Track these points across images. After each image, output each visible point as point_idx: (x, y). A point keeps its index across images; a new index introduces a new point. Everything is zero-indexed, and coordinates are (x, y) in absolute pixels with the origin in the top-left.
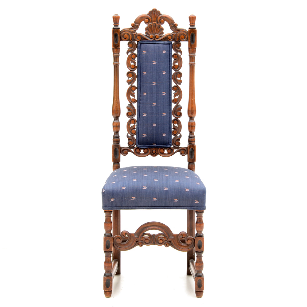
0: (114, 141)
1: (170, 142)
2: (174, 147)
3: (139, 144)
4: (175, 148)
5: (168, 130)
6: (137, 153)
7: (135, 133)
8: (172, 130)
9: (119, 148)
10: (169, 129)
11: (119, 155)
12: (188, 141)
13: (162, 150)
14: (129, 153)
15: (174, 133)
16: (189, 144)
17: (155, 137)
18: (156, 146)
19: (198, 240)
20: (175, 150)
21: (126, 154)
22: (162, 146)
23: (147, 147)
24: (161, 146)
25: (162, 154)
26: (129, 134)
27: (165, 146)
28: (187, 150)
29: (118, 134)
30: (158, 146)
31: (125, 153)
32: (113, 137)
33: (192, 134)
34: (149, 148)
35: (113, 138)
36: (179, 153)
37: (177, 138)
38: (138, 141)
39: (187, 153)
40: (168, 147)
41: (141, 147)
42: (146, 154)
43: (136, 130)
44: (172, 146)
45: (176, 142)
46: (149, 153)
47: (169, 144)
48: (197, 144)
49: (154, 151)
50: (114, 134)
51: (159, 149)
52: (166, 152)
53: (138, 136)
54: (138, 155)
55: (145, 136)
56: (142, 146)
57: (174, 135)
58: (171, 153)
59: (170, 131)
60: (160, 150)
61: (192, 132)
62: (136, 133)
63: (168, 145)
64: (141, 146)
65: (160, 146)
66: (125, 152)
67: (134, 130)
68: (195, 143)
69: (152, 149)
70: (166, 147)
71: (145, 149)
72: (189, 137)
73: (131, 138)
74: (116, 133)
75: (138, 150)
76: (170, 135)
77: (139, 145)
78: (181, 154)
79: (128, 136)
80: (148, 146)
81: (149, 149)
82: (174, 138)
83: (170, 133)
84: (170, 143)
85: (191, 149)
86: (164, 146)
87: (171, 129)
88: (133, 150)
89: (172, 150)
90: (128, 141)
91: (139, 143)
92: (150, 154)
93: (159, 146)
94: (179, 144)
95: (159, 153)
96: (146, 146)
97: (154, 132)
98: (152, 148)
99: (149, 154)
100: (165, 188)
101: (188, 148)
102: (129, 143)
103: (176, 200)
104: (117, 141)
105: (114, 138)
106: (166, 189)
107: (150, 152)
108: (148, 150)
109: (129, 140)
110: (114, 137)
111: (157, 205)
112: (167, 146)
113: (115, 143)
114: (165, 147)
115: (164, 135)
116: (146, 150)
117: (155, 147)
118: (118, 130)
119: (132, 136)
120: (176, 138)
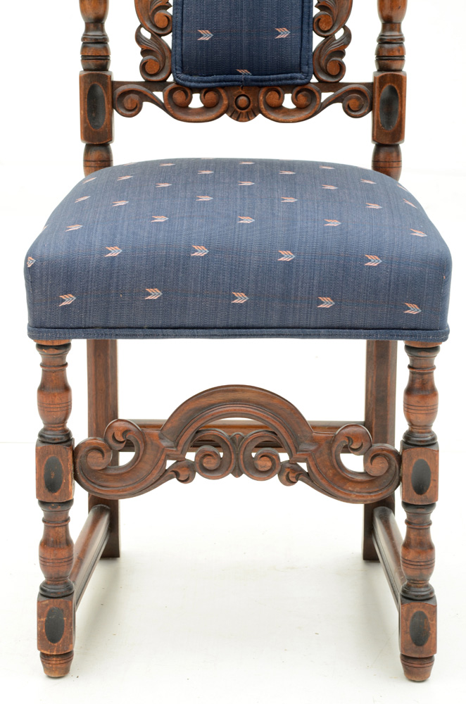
0: (85, 58)
1: (304, 61)
2: (321, 81)
3: (183, 72)
4: (324, 86)
5: (299, 13)
6: (178, 109)
7: (166, 23)
8: (316, 11)
9: (105, 86)
10: (303, 7)
11: (107, 116)
12: (373, 57)
13: (273, 97)
14: (147, 106)
15: (323, 26)
16: (381, 69)
17: (245, 42)
18: (252, 80)
19: (414, 461)
20: (325, 96)
21: (134, 110)
22: (273, 80)
23: (215, 82)
24: (269, 80)
25: (275, 112)
26: (143, 30)
27: (286, 79)
28: (373, 93)
29: (102, 30)
30: (257, 81)
31: (128, 104)
32: (83, 39)
33: (392, 29)
34: (223, 87)
35: (81, 43)
36: (338, 107)
37: (333, 48)
38: (178, 58)
39: (371, 109)
40: (299, 81)
41: (193, 84)
42: (210, 112)
43: (170, 11)
44: (314, 80)
45: (327, 61)
46: (223, 108)
47: (300, 71)
48: (411, 68)
49: (243, 100)
50: (87, 29)
51: (263, 90)
52: (288, 102)
53: (178, 36)
54: (179, 114)
55: (206, 36)
56: (195, 78)
57: (320, 32)
58: (309, 107)
59: (306, 16)
60: (264, 97)
61: (394, 21)
62: (170, 26)
63: (299, 75)
64: (193, 81)
65: (265, 81)
66: (129, 101)
67: (162, 12)
68: (402, 66)
69: (236, 92)
70: (289, 82)
71: (209, 90)
72: (382, 41)
73: (154, 47)
74: (92, 26)
75: (179, 97)
76: (305, 34)
77: (183, 76)
78: (350, 111)
79: (139, 38)
80: (218, 77)
81: (222, 91)
82: (322, 47)
83: (307, 25)
84: (305, 68)
85: (386, 88)
86: (281, 80)
87: (310, 8)
88: (159, 95)
89: (312, 95)
90: (140, 58)
91: (182, 68)
92: (225, 112)
93: (262, 81)
94: (341, 69)
95: (262, 106)
96: (210, 78)
97: (244, 20)
98: (233, 86)
99: (222, 110)
100: (282, 253)
101: (377, 85)
102: (143, 67)
103: (327, 303)
104: (96, 58)
105: (84, 47)
106: (287, 256)
107: (226, 102)
108: (220, 98)
109: (144, 53)
110: (87, 42)
111: (251, 322)
112: (292, 78)
113: (92, 64)
114: (284, 82)
115: (284, 33)
116: (211, 96)
117: (246, 85)
118: (101, 12)
119: (157, 36)
120: (329, 46)
